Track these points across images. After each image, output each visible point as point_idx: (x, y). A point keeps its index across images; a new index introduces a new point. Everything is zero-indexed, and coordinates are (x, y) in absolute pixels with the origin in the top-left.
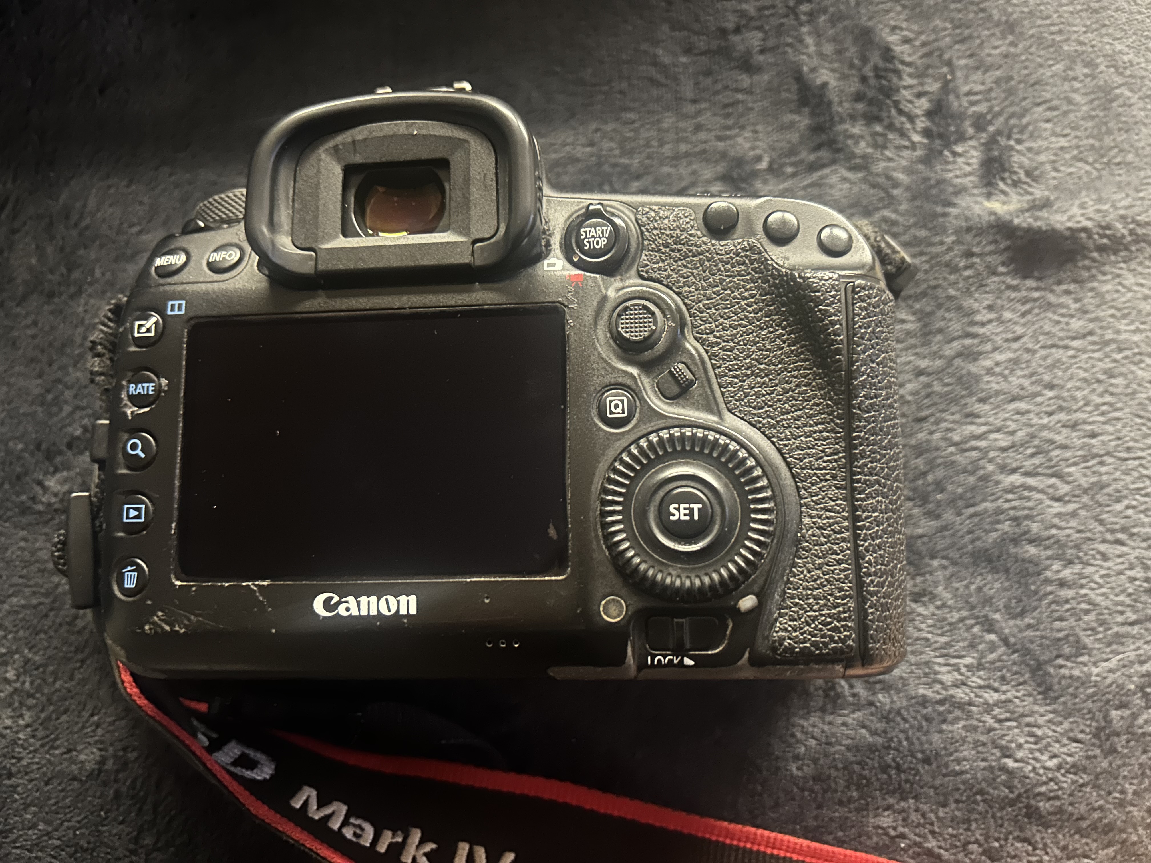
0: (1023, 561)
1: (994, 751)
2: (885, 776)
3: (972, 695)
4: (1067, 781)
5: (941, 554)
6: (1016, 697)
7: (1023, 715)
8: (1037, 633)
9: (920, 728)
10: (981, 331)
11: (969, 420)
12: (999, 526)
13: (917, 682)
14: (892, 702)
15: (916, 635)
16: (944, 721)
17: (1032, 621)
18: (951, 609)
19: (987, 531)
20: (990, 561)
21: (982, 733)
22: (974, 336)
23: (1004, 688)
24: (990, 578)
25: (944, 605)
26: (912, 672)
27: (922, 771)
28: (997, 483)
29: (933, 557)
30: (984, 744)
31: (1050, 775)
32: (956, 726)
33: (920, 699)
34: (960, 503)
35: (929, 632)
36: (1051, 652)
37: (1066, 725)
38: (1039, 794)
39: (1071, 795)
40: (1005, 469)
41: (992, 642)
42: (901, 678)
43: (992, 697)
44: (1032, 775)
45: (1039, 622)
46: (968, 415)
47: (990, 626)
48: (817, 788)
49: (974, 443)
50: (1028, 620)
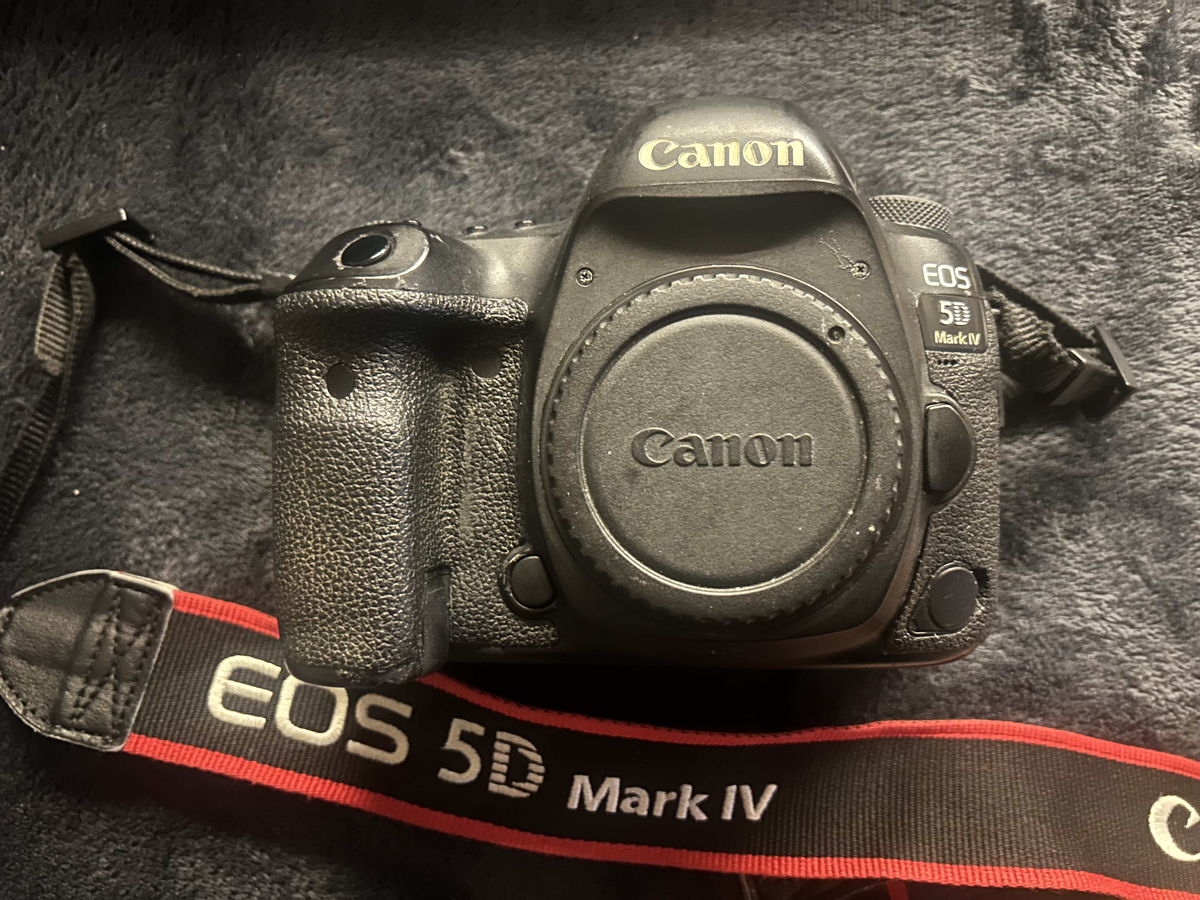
0: (1178, 508)
1: (1122, 680)
2: (1017, 695)
3: (1109, 629)
4: (1185, 713)
5: (1100, 496)
6: (1150, 635)
7: (1154, 651)
8: (1179, 577)
9: (1055, 655)
10: (1178, 276)
11: (1152, 367)
12: (1160, 474)
13: (1058, 612)
14: (1032, 628)
15: (1063, 569)
16: (1079, 651)
17: (1176, 566)
18: (1101, 548)
19: (1148, 478)
20: (1146, 507)
21: (1113, 664)
22: (1170, 281)
23: (1140, 625)
24: (1143, 522)
25: (1095, 544)
26: (1054, 603)
27: (1052, 693)
28: (1167, 432)
29: (1092, 498)
30: (1113, 674)
31: (1171, 707)
32: (1090, 656)
33: (1059, 629)
34: (1127, 448)
35: (1076, 568)
36: (1189, 595)
37: (1192, 663)
38: (1158, 722)
39: (1187, 725)
40: (1175, 419)
41: (1135, 582)
42: (1043, 607)
43: (1127, 632)
44: (1154, 705)
45: (1183, 566)
46: (1152, 363)
47: (1135, 567)
48: (952, 698)
49: (1154, 391)
50: (1173, 565)
